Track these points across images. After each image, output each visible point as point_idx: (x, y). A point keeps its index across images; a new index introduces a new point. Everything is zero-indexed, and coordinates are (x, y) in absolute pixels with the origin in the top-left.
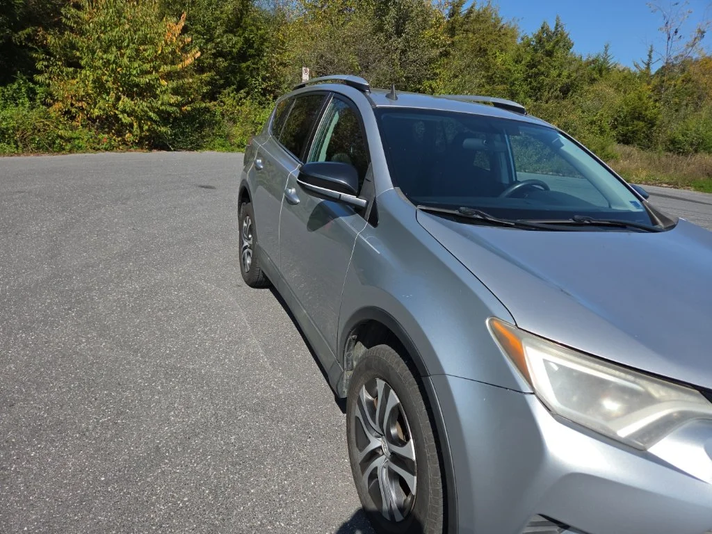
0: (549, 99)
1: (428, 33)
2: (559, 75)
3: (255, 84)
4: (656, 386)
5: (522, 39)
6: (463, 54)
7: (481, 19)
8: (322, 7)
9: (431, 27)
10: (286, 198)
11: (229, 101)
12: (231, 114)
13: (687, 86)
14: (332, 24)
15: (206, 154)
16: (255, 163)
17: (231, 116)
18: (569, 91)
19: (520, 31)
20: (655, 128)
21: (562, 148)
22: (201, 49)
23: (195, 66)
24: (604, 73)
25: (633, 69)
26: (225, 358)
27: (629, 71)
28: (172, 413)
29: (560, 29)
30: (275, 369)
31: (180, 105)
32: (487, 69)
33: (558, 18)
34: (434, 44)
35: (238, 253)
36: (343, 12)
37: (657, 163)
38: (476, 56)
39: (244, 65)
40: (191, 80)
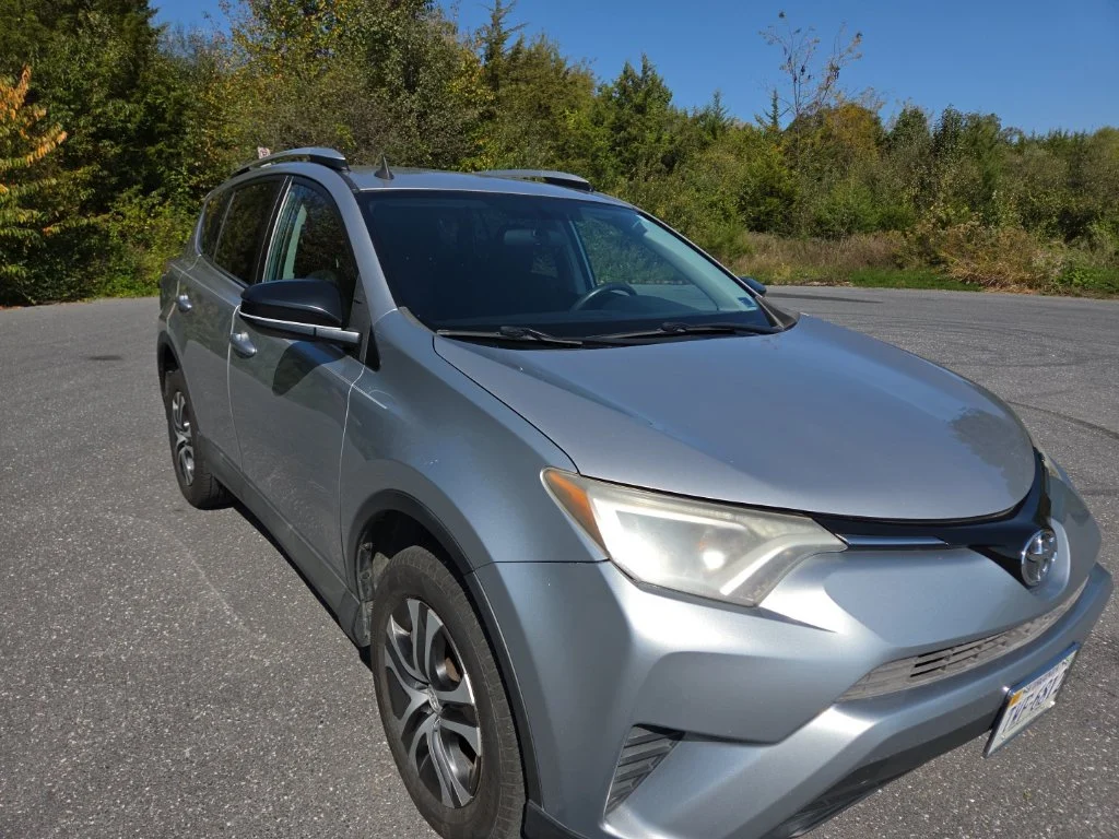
0: (649, 174)
1: (458, 84)
2: (658, 140)
3: (176, 180)
4: (761, 520)
5: (600, 90)
6: (516, 114)
7: (535, 61)
8: (279, 48)
9: (461, 76)
10: (234, 349)
11: (132, 211)
12: (138, 233)
13: (828, 144)
14: (299, 75)
15: (100, 303)
16: (178, 302)
17: (140, 236)
18: (674, 162)
19: (595, 77)
20: (794, 206)
21: (646, 234)
22: (67, 127)
23: (60, 157)
24: (718, 132)
25: (756, 125)
26: (162, 628)
27: (751, 128)
28: (73, 734)
29: (649, 73)
30: (253, 630)
31: (37, 226)
32: (555, 136)
33: (644, 57)
34: (469, 101)
35: (171, 458)
36: (314, 57)
37: (803, 253)
38: (535, 117)
39: (151, 150)
40: (54, 182)
